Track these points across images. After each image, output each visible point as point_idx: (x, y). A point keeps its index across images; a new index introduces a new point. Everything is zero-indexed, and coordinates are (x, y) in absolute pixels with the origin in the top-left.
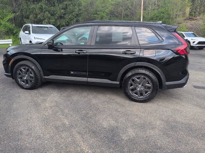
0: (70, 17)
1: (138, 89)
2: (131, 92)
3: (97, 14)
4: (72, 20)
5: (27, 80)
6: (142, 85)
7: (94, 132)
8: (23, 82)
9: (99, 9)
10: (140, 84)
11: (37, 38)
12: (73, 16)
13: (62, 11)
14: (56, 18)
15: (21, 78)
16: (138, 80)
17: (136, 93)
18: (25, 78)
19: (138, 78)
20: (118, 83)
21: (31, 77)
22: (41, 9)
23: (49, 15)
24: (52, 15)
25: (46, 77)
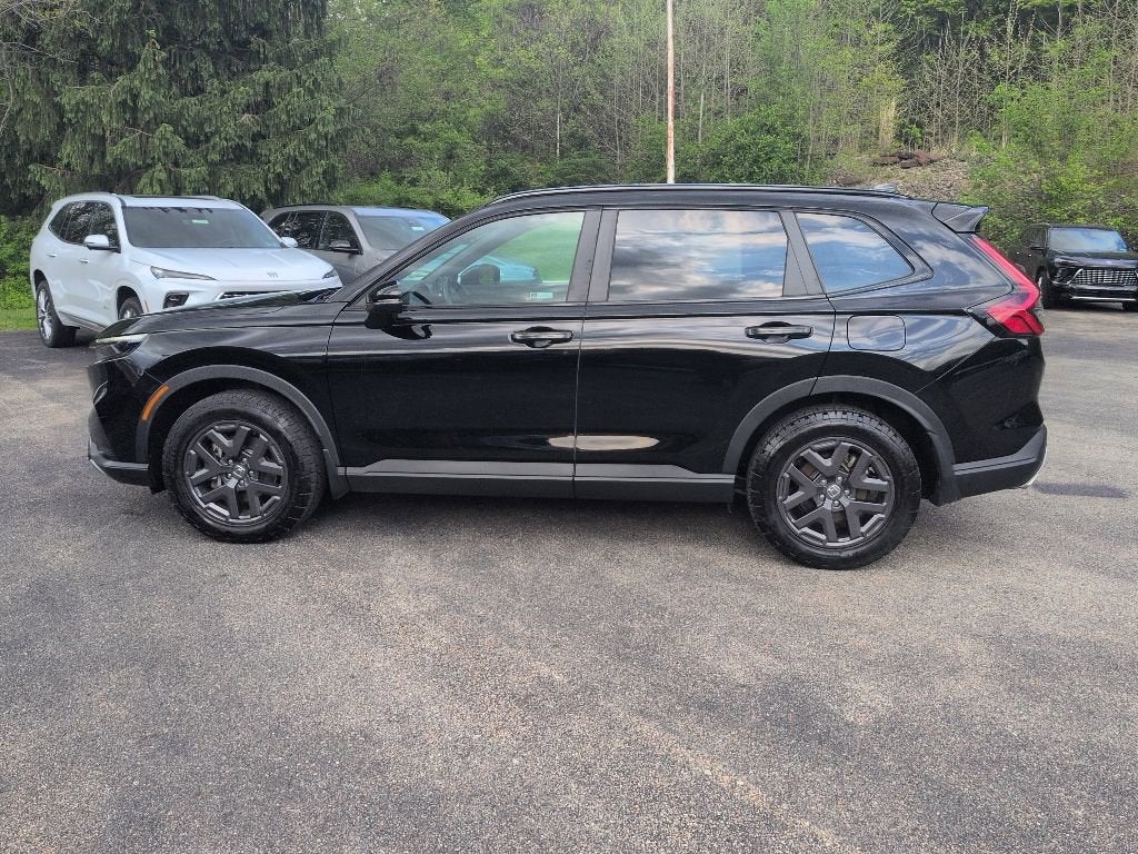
0: (289, 150)
1: (828, 505)
2: (791, 521)
3: (414, 131)
4: (298, 167)
5: (240, 494)
6: (845, 485)
7: (709, 706)
8: (222, 502)
9: (424, 107)
10: (831, 479)
11: (168, 273)
12: (310, 145)
13: (246, 118)
14: (215, 157)
15: (206, 485)
16: (828, 462)
17: (817, 526)
18: (232, 484)
19: (827, 453)
20: (729, 479)
21: (263, 475)
22: (129, 108)
23: (178, 143)
24: (193, 141)
25: (352, 471)
